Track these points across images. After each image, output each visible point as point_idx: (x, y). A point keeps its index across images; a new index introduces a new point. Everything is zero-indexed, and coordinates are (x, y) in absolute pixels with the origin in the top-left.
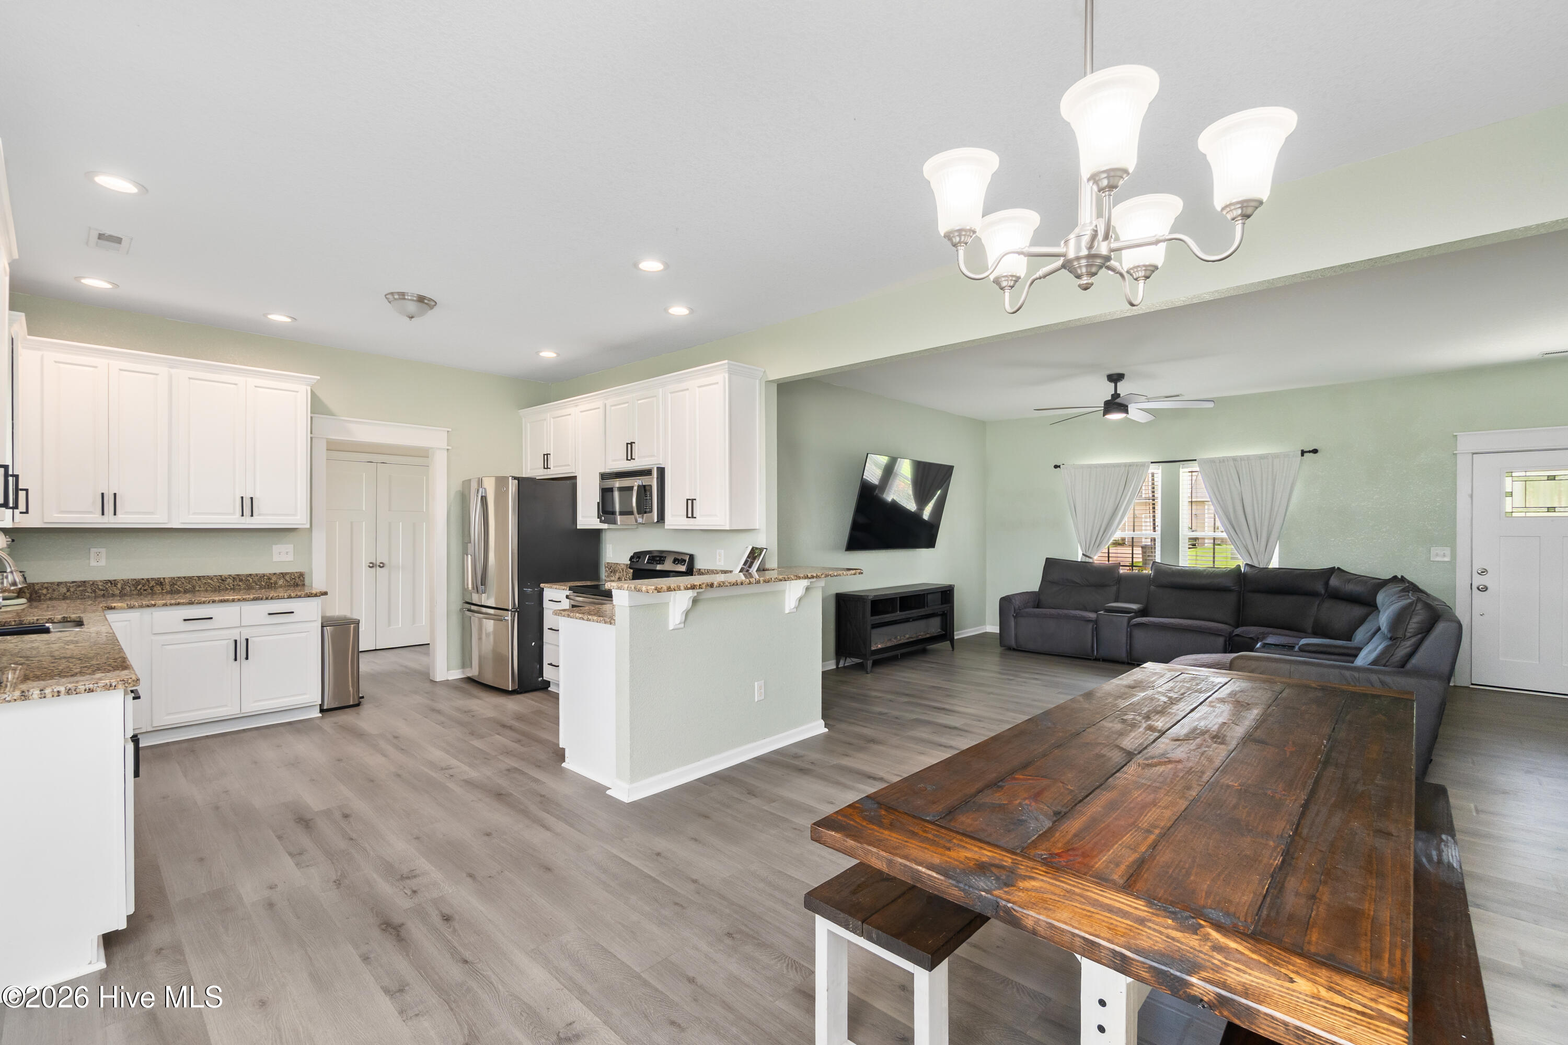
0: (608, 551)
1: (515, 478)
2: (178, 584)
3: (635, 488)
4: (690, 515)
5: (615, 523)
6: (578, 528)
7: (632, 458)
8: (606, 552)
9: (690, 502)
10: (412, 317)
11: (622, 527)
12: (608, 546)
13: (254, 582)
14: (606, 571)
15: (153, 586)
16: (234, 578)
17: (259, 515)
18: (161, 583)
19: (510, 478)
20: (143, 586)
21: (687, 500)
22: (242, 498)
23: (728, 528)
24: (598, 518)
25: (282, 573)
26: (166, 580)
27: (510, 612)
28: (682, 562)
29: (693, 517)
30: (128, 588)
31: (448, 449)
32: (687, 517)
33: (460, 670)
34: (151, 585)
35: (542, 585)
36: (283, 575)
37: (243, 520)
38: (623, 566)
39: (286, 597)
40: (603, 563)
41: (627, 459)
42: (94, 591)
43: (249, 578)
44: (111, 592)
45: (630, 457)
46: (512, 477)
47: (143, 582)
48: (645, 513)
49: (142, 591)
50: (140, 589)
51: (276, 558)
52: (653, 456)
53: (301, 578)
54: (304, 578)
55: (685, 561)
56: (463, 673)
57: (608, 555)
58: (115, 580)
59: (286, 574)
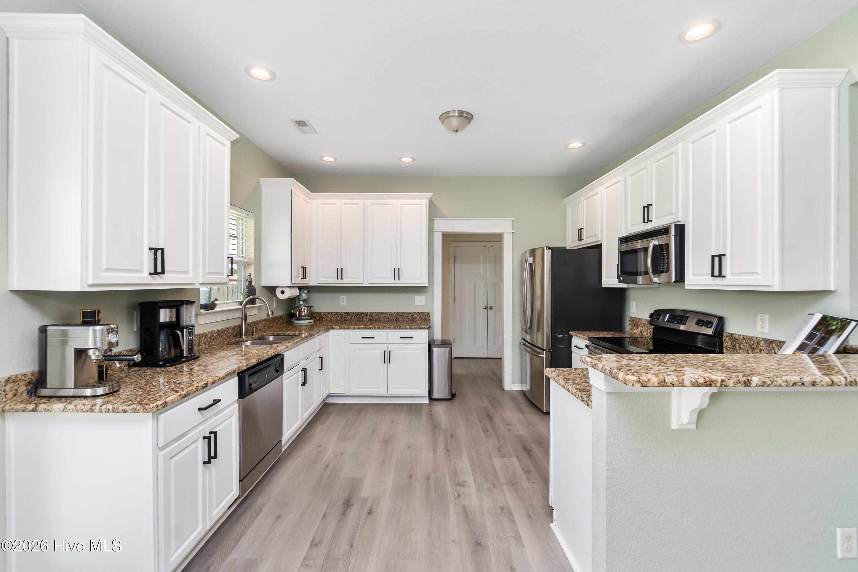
0: (631, 307)
1: (549, 248)
2: (373, 316)
3: (651, 249)
4: (716, 273)
5: (636, 283)
6: (603, 287)
7: (648, 220)
8: (630, 308)
9: (717, 259)
10: (457, 131)
11: (642, 286)
12: (631, 302)
13: (406, 316)
14: (630, 324)
15: (363, 316)
16: (397, 314)
17: (403, 278)
18: (366, 315)
19: (545, 248)
20: (359, 316)
21: (713, 257)
22: (394, 269)
23: (777, 289)
24: (618, 278)
25: (419, 312)
26: (368, 314)
27: (545, 351)
28: (708, 324)
29: (720, 275)
30: (353, 316)
31: (513, 233)
32: (713, 276)
33: (520, 384)
34: (362, 316)
35: (571, 333)
36: (419, 313)
37: (395, 281)
38: (644, 322)
39: (409, 328)
40: (628, 317)
41: (644, 222)
42: (341, 318)
43: (403, 314)
44: (347, 318)
45: (646, 220)
46: (547, 247)
47: (360, 314)
48: (662, 272)
49: (359, 318)
50: (358, 317)
51: (417, 303)
52: (672, 214)
53: (428, 316)
54: (430, 316)
55: (712, 323)
56: (522, 386)
57: (632, 311)
58: (349, 312)
59: (421, 313)
